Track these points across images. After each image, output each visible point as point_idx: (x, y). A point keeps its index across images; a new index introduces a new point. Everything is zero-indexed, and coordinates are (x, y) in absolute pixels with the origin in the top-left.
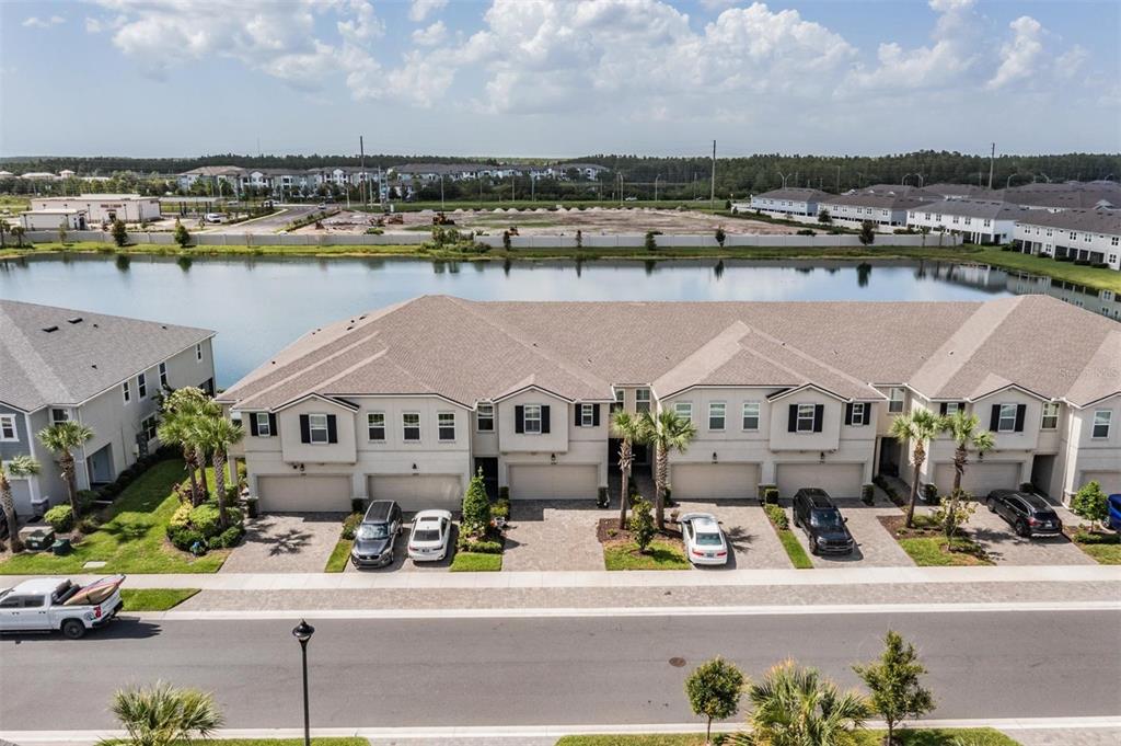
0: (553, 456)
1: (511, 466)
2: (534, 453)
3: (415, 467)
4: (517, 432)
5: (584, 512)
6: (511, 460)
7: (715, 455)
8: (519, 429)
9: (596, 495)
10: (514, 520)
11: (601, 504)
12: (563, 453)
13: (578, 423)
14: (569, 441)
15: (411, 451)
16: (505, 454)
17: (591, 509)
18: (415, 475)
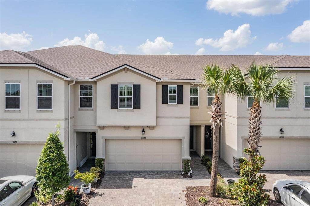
0: (143, 131)
1: (107, 140)
2: (127, 128)
3: (14, 134)
4: (112, 108)
5: (170, 180)
6: (107, 134)
7: (281, 130)
8: (114, 105)
9: (180, 167)
10: (104, 188)
11: (185, 174)
12: (152, 128)
13: (165, 102)
14: (157, 117)
15: (11, 120)
16: (102, 128)
17: (177, 178)
18: (14, 143)
